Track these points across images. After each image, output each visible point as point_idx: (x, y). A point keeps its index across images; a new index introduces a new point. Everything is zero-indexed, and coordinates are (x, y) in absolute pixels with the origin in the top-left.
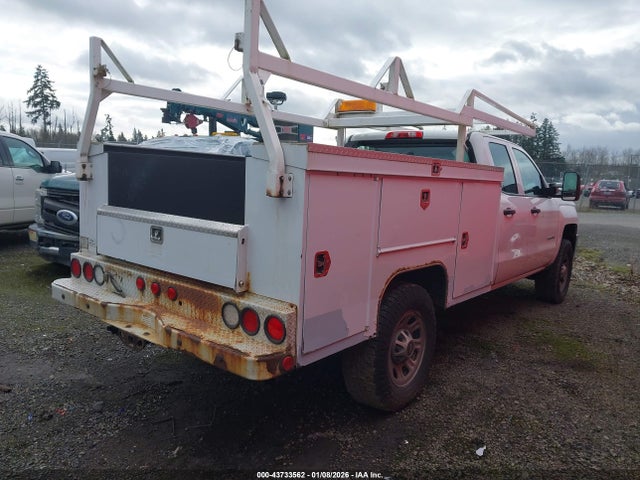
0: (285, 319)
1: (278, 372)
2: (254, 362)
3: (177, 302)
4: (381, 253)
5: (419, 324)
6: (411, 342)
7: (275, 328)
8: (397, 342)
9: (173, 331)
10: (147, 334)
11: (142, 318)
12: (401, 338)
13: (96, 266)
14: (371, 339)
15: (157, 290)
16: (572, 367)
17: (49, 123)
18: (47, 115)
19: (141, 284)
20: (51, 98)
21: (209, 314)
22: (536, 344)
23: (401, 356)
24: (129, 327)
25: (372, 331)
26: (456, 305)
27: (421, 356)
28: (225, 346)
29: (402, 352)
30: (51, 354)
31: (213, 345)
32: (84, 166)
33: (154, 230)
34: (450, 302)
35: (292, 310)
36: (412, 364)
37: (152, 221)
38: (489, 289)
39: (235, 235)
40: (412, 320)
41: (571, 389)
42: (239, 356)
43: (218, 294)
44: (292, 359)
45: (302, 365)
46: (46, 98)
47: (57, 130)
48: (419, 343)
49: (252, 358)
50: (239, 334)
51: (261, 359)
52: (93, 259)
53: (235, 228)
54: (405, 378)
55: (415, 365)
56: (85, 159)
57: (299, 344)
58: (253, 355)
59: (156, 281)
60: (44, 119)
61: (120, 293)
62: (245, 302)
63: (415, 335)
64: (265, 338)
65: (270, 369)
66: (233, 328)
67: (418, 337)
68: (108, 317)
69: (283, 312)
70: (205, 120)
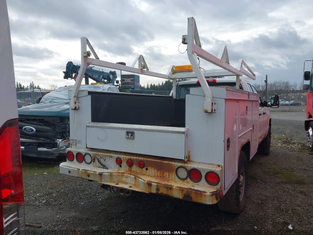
0: (219, 173)
1: (219, 199)
2: (209, 195)
3: (144, 169)
7: (212, 177)
9: (153, 183)
10: (131, 187)
11: (124, 179)
13: (85, 154)
15: (130, 163)
19: (119, 162)
21: (167, 174)
24: (117, 184)
25: (237, 175)
30: (48, 204)
31: (181, 189)
32: (75, 103)
33: (128, 133)
34: (250, 158)
35: (220, 168)
36: (241, 189)
37: (126, 129)
38: (257, 151)
39: (183, 133)
42: (200, 193)
43: (173, 163)
44: (222, 192)
45: (224, 195)
50: (188, 182)
51: (213, 194)
52: (83, 151)
53: (182, 129)
56: (76, 99)
57: (223, 185)
58: (208, 192)
59: (130, 159)
61: (104, 167)
62: (190, 166)
64: (206, 183)
65: (216, 198)
66: (183, 180)
68: (103, 180)
69: (217, 170)
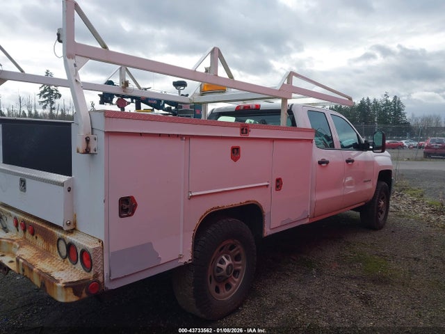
0: (91, 253)
1: (84, 295)
2: (62, 288)
3: (34, 237)
4: (192, 196)
5: (239, 249)
6: (229, 265)
7: (87, 259)
8: (218, 265)
9: (20, 260)
10: (12, 262)
11: (13, 249)
12: (222, 262)
14: (186, 265)
15: (24, 227)
16: (373, 281)
17: (54, 109)
18: (52, 103)
20: (55, 92)
21: (51, 247)
22: (351, 263)
23: (221, 276)
24: (3, 256)
25: (187, 258)
26: (273, 235)
27: (242, 275)
28: (47, 273)
29: (221, 273)
31: (39, 273)
33: (21, 181)
34: (268, 231)
35: (99, 245)
36: (235, 282)
37: (20, 175)
38: (307, 221)
39: (62, 184)
40: (232, 247)
41: (366, 300)
43: (55, 231)
44: (100, 284)
45: (110, 288)
46: (51, 92)
47: (60, 113)
48: (240, 265)
49: (60, 284)
50: (67, 263)
51: (68, 286)
53: (62, 178)
54: (227, 293)
55: (237, 283)
57: (106, 272)
58: (62, 282)
59: (23, 221)
60: (51, 106)
61: (5, 229)
63: (237, 258)
64: (81, 266)
65: (76, 293)
66: (64, 258)
67: (239, 261)
69: (90, 247)
70: (133, 102)
